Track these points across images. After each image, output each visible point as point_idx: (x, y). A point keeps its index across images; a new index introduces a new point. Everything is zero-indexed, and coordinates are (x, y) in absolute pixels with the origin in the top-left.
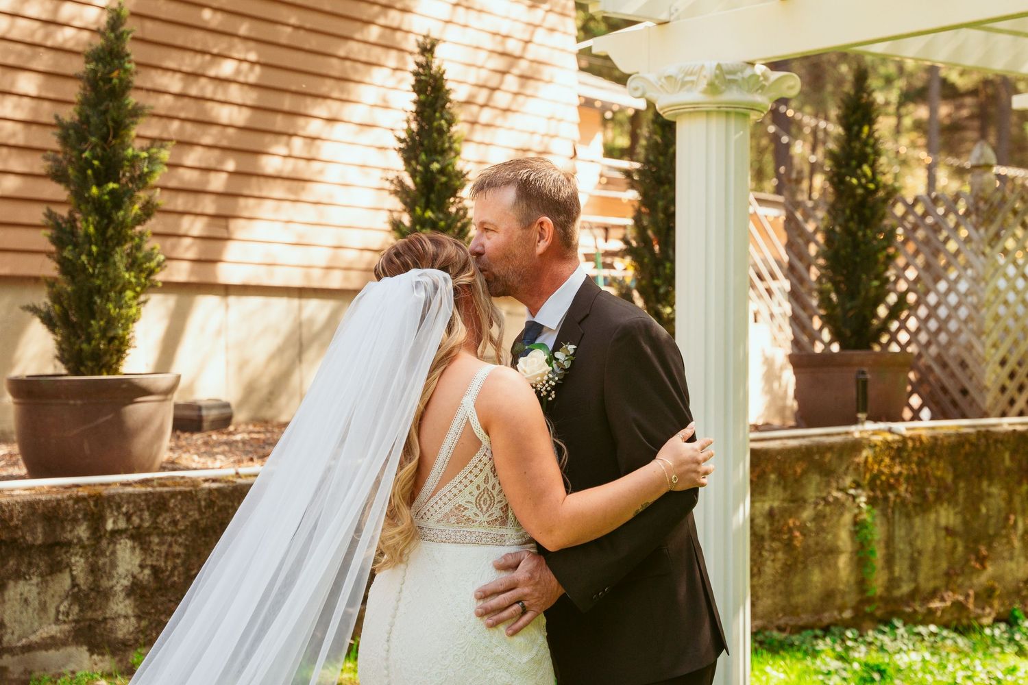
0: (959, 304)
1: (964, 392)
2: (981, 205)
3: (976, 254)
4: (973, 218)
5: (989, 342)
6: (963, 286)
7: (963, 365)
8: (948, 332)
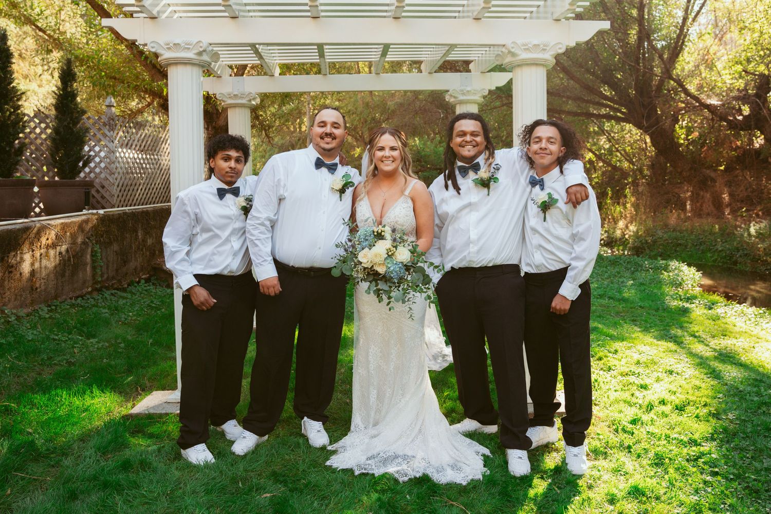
0: (101, 161)
1: (103, 197)
2: (111, 121)
3: (109, 141)
4: (107, 127)
5: (115, 177)
6: (102, 154)
7: (103, 187)
8: (95, 173)
